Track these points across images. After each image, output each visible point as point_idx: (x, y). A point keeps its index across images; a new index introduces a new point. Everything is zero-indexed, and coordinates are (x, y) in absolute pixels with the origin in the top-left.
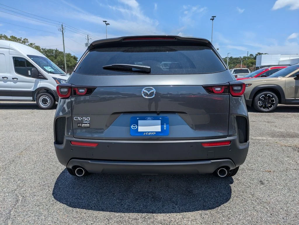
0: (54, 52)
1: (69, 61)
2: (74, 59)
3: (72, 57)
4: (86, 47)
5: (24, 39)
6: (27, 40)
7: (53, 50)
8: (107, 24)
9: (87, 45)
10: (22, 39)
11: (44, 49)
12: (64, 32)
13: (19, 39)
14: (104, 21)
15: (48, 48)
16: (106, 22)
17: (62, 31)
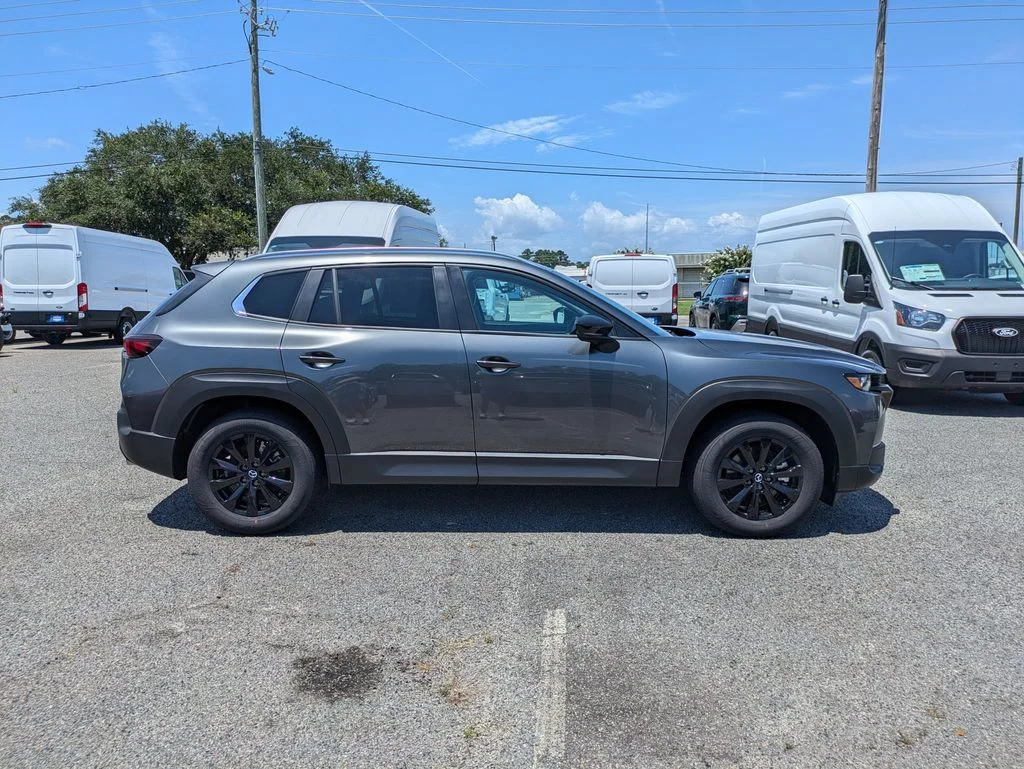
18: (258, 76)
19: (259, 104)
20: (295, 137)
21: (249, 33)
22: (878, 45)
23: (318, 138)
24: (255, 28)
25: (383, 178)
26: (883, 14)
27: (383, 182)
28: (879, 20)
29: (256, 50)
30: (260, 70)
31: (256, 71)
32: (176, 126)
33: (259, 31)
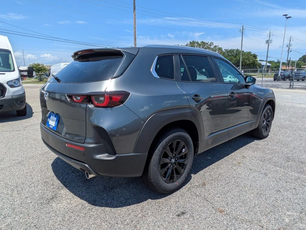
0: (235, 51)
1: (247, 59)
2: (254, 57)
3: (252, 55)
4: (266, 44)
5: (210, 43)
6: (213, 43)
7: (234, 50)
8: (287, 18)
9: (267, 42)
10: (209, 43)
11: (227, 50)
12: (243, 33)
13: (207, 43)
14: (284, 15)
15: (230, 49)
16: (286, 15)
17: (242, 31)
22: (134, 11)
26: (134, 3)
28: (134, 5)
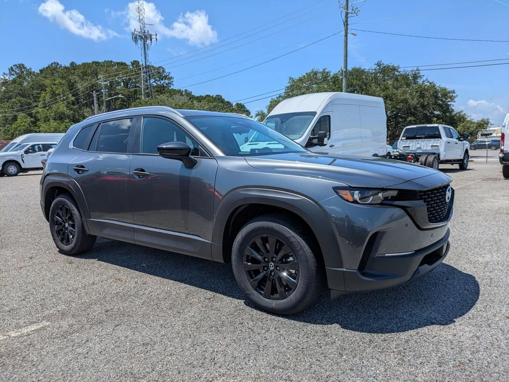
18: (347, 38)
19: (347, 52)
20: (379, 66)
21: (344, 17)
23: (392, 64)
24: (347, 14)
25: (428, 82)
27: (428, 84)
29: (347, 25)
30: (349, 35)
31: (346, 36)
32: (321, 70)
33: (349, 15)
